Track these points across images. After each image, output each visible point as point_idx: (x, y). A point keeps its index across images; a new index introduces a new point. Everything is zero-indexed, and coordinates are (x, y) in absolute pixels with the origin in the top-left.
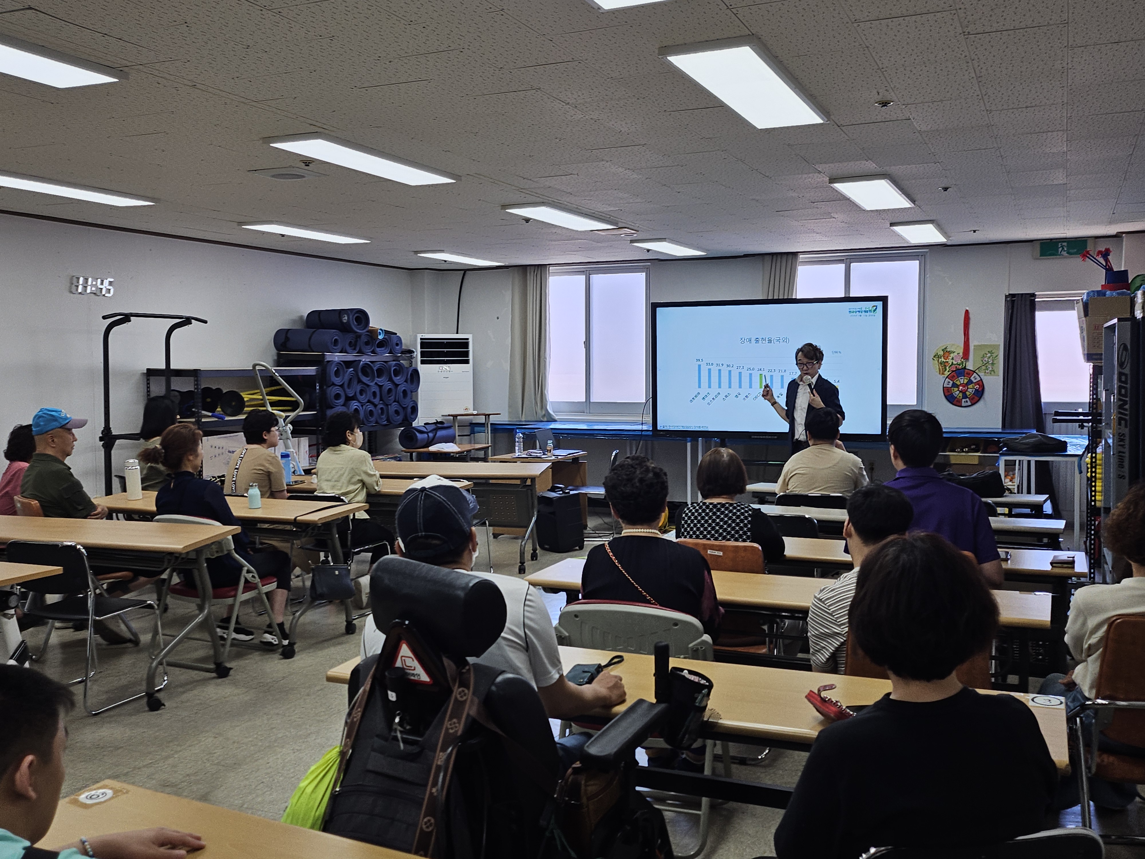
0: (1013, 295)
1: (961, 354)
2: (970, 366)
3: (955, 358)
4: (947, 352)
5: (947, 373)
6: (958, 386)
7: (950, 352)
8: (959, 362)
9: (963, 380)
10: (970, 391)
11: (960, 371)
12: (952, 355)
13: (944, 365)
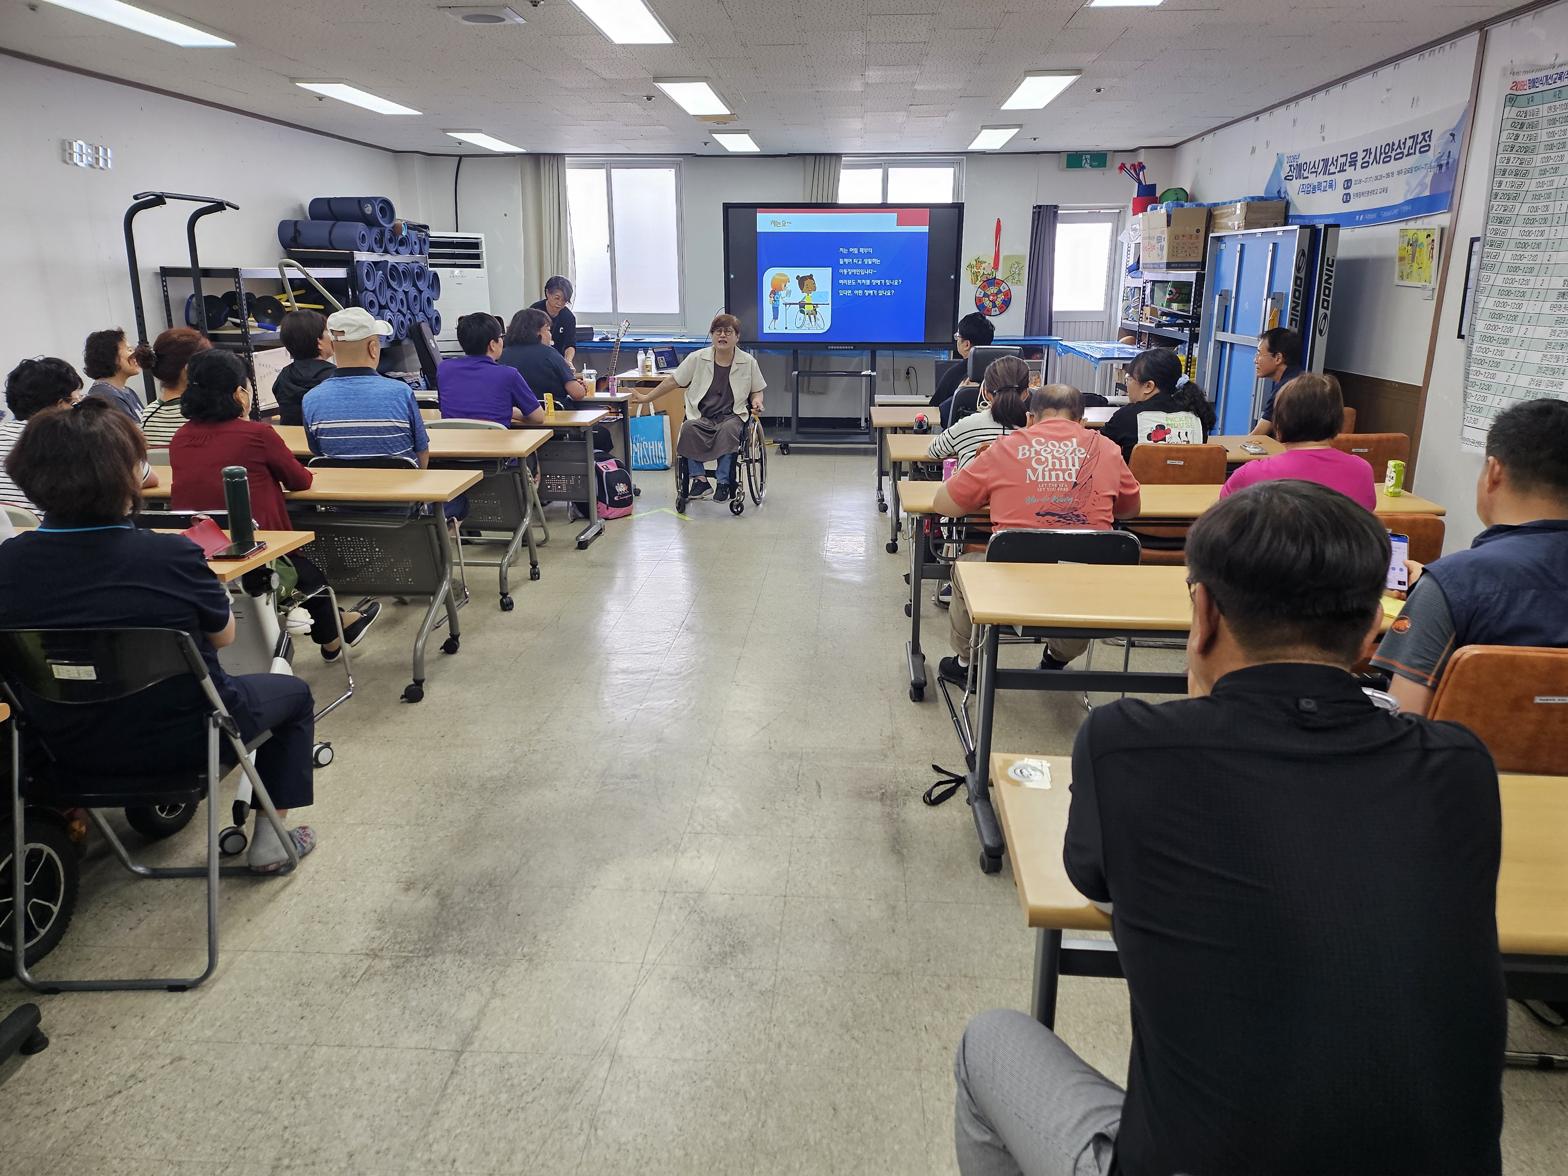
0: (1040, 207)
1: (992, 264)
2: (999, 276)
3: (987, 269)
4: (979, 262)
5: (979, 283)
6: (988, 296)
7: (981, 263)
8: (990, 272)
9: (993, 290)
10: (999, 302)
11: (991, 281)
12: (983, 265)
13: (976, 275)
